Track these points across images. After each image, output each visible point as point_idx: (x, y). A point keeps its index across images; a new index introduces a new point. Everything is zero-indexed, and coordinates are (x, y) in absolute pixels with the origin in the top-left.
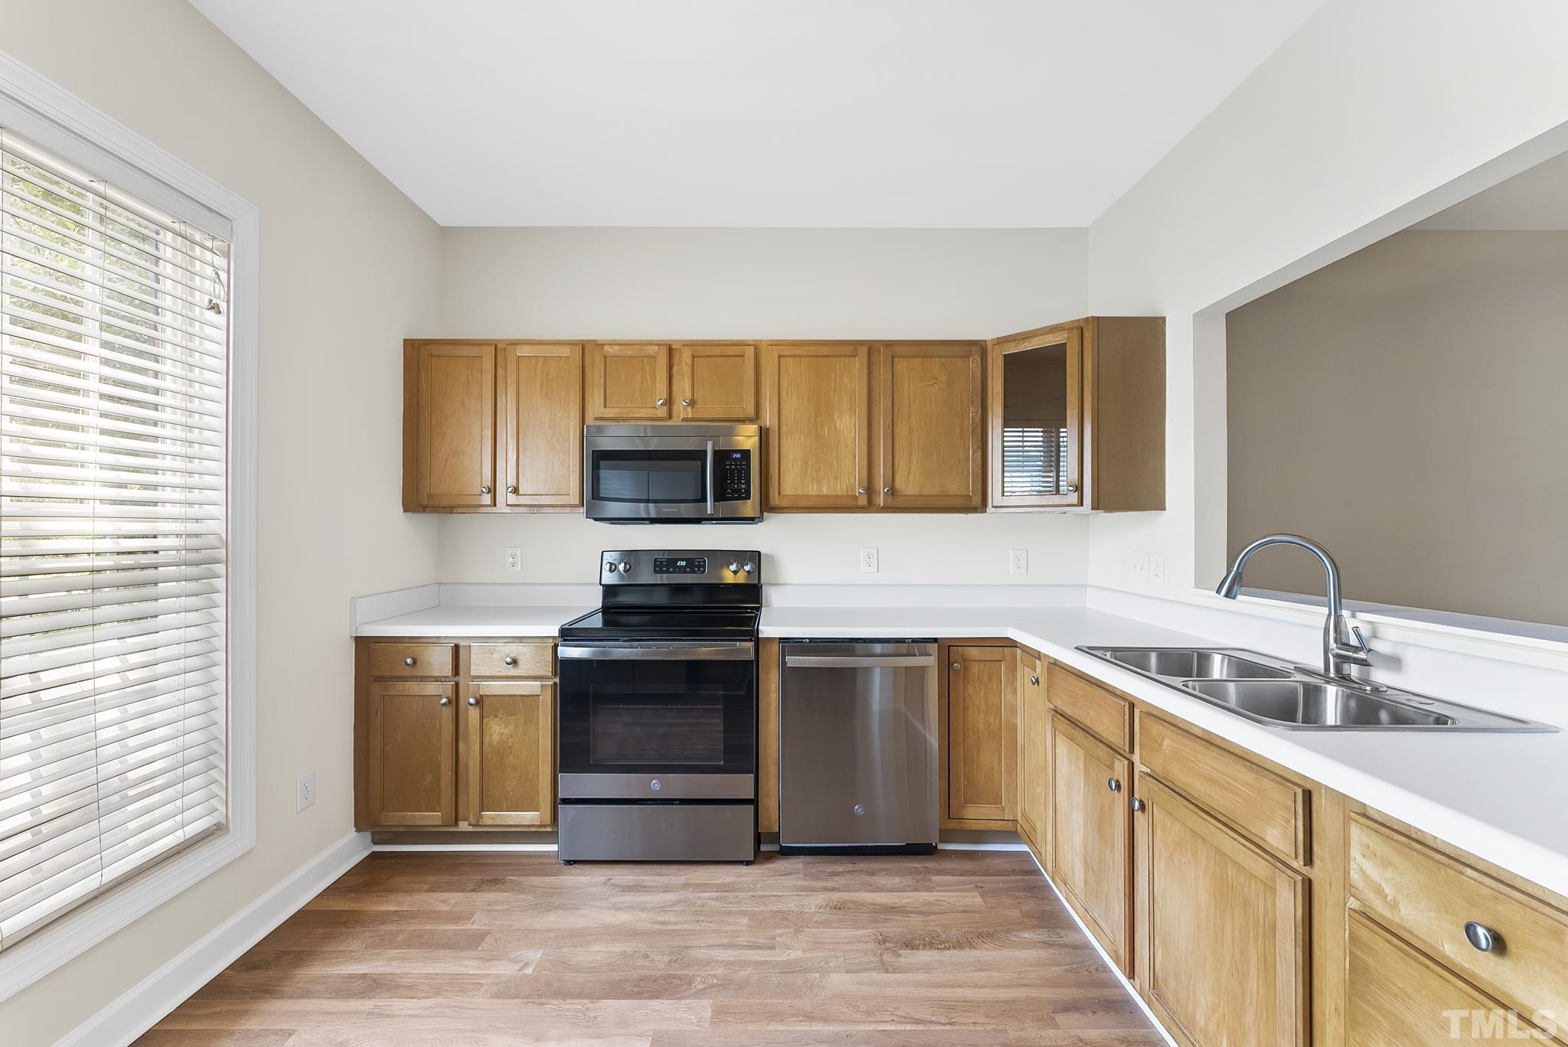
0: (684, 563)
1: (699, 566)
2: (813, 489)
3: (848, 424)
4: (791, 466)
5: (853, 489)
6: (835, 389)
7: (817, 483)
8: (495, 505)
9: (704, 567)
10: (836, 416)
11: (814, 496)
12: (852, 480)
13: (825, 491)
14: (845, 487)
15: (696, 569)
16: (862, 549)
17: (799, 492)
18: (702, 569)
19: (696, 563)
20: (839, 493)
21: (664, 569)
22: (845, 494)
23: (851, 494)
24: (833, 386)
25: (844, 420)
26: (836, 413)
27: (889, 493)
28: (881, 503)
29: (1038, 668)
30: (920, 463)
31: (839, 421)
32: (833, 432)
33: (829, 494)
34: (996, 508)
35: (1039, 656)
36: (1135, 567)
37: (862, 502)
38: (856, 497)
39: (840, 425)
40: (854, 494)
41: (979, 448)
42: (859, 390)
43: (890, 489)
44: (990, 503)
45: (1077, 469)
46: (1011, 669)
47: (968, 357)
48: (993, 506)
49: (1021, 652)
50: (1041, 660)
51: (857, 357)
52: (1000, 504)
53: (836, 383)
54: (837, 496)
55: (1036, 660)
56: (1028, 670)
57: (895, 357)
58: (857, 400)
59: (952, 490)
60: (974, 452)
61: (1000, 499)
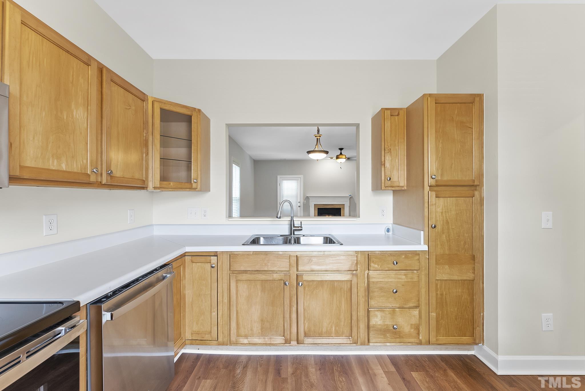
2: (53, 165)
3: (82, 115)
5: (86, 168)
7: (57, 159)
10: (73, 106)
12: (85, 161)
13: (64, 167)
14: (79, 166)
16: (44, 216)
17: (40, 165)
20: (75, 171)
22: (79, 171)
23: (83, 172)
24: (71, 80)
25: (79, 112)
26: (73, 104)
27: (110, 174)
28: (104, 182)
29: (214, 259)
30: (123, 157)
31: (75, 111)
32: (70, 119)
33: (68, 170)
34: (155, 188)
35: (215, 254)
36: (191, 214)
37: (93, 179)
38: (89, 176)
39: (76, 115)
40: (86, 173)
41: (147, 154)
42: (90, 93)
43: (111, 172)
44: (151, 185)
45: (196, 173)
46: (184, 268)
47: (143, 101)
48: (153, 187)
49: (191, 257)
50: (217, 256)
51: (89, 66)
52: (158, 186)
53: (73, 76)
54: (75, 173)
55: (212, 257)
56: (200, 264)
57: (112, 80)
58: (89, 99)
59: (137, 176)
60: (146, 156)
61: (159, 183)
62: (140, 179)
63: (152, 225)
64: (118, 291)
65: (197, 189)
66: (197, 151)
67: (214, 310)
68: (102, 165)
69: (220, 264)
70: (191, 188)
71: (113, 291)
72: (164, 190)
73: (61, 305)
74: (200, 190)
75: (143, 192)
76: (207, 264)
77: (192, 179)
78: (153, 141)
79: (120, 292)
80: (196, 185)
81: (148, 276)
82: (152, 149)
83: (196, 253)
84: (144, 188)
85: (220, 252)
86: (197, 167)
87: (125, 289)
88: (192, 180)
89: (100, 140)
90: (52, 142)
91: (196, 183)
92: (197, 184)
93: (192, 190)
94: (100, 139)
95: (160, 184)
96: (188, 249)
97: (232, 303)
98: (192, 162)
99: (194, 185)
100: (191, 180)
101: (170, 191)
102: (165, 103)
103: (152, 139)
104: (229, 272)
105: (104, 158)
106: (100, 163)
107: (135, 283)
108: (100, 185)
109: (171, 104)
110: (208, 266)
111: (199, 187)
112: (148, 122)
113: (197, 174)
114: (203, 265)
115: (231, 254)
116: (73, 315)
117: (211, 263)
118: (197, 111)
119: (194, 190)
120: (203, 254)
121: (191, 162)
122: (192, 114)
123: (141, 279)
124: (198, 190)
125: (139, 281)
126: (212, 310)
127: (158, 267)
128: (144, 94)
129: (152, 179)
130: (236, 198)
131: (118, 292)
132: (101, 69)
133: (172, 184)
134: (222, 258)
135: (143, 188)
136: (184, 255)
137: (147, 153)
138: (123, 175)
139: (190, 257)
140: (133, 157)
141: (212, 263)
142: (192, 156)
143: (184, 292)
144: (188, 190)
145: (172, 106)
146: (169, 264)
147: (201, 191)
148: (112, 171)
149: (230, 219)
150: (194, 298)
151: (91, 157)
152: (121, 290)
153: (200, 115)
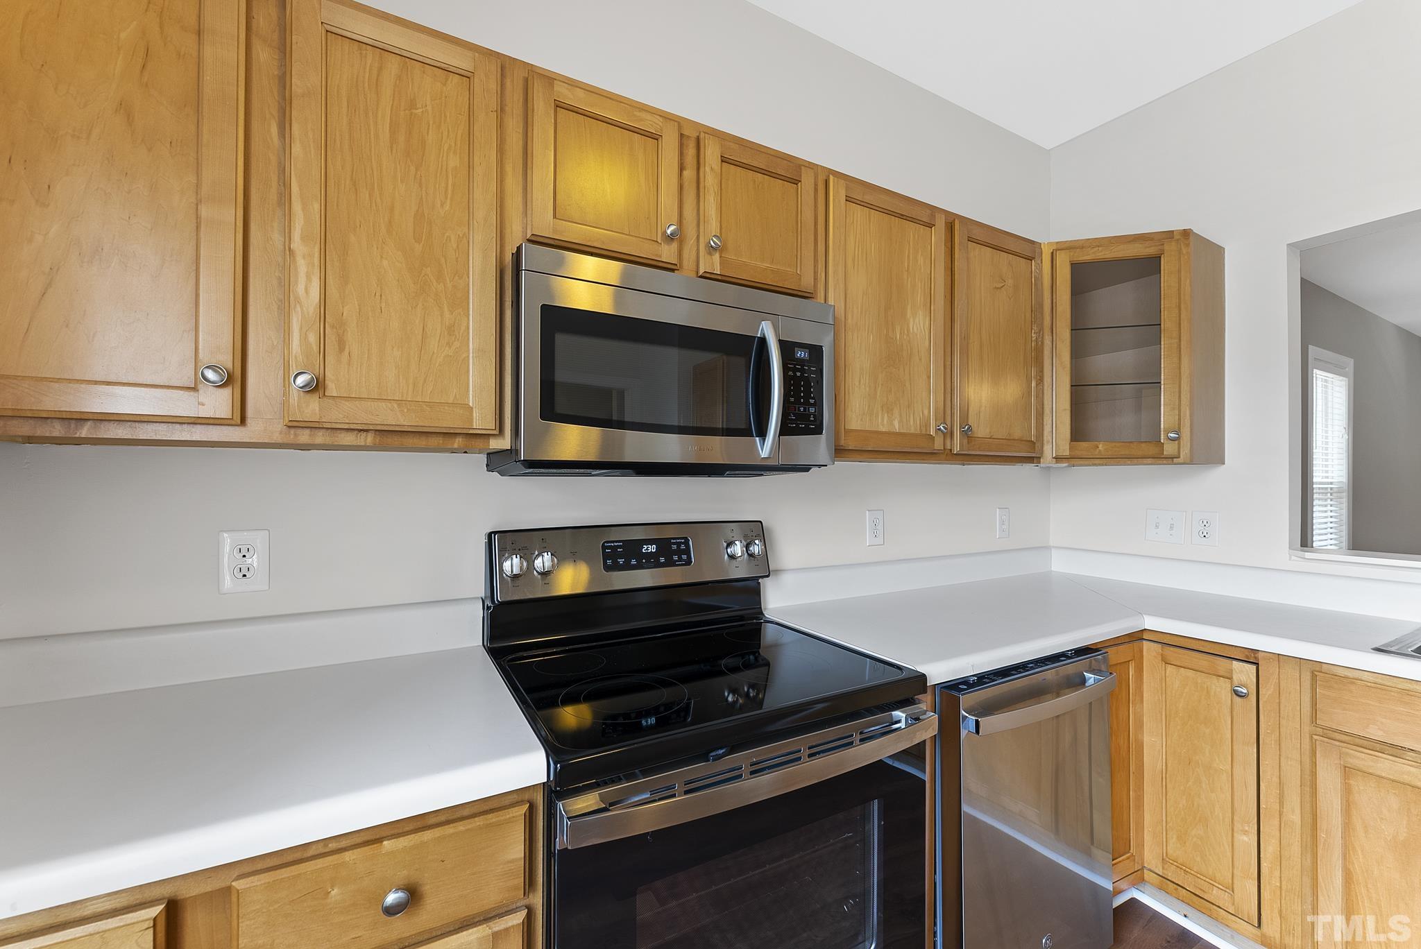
0: (652, 548)
1: (679, 552)
2: (883, 424)
3: (922, 325)
4: (857, 384)
5: (927, 425)
6: (908, 271)
7: (888, 412)
8: (243, 421)
9: (687, 552)
10: (909, 312)
11: (885, 433)
12: (926, 412)
13: (897, 427)
14: (918, 422)
15: (676, 558)
16: (866, 512)
17: (867, 426)
18: (684, 557)
19: (674, 547)
20: (912, 431)
21: (621, 561)
22: (918, 431)
23: (924, 432)
24: (906, 265)
25: (917, 320)
26: (909, 307)
27: (967, 433)
28: (956, 450)
29: (1244, 674)
30: (989, 393)
31: (911, 320)
32: (905, 337)
33: (902, 431)
34: (1058, 459)
35: (1251, 657)
36: (1157, 527)
37: (938, 444)
38: (932, 438)
39: (913, 328)
40: (928, 433)
41: (1040, 380)
42: (934, 278)
43: (968, 428)
44: (1049, 452)
45: (1177, 412)
46: (1140, 670)
47: (1031, 260)
48: (1054, 456)
49: (1160, 645)
50: (1258, 664)
51: (933, 228)
52: (1067, 453)
53: (909, 256)
54: (912, 435)
55: (1234, 662)
56: (1190, 673)
57: (970, 239)
58: (932, 292)
59: (1017, 433)
60: (1037, 385)
61: (1067, 447)
62: (1024, 439)
63: (1048, 548)
64: (988, 678)
65: (1179, 457)
66: (1180, 351)
67: (1247, 828)
68: (952, 415)
69: (1269, 692)
70: (1160, 457)
71: (979, 676)
72: (1082, 462)
73: (900, 672)
74: (1188, 461)
75: (1028, 468)
76: (1218, 679)
77: (1162, 430)
78: (1054, 346)
79: (990, 682)
80: (1176, 447)
81: (1047, 665)
82: (1050, 367)
83: (1176, 638)
84: (1033, 459)
85: (1269, 655)
86: (1177, 397)
87: (1001, 679)
88: (1162, 433)
89: (950, 367)
90: (882, 385)
91: (1177, 442)
92: (1179, 444)
93: (1160, 462)
94: (950, 363)
95: (1071, 448)
96: (1151, 623)
97: (1322, 835)
98: (1162, 383)
99: (1169, 449)
100: (1160, 434)
101: (1100, 465)
102: (1083, 247)
103: (1050, 343)
104: (1307, 728)
105: (957, 401)
106: (950, 412)
107: (1021, 673)
108: (949, 456)
109: (1099, 244)
110: (1221, 689)
111: (1185, 452)
112: (1041, 306)
113: (1179, 415)
114: (1201, 678)
115: (1317, 669)
116: (916, 697)
117: (1230, 678)
118: (1177, 237)
119: (1170, 460)
120: (1203, 646)
121: (1160, 383)
122: (1163, 250)
123: (1032, 668)
124: (1182, 461)
125: (1028, 671)
126: (1238, 826)
127: (1071, 650)
128: (1033, 242)
129: (1050, 438)
130: (1331, 483)
131: (987, 680)
132: (952, 222)
133: (1101, 447)
134: (1276, 676)
135: (1030, 460)
136: (1137, 637)
137: (1038, 377)
138: (990, 433)
139: (1156, 645)
140: (1011, 391)
141: (1236, 682)
142: (1162, 366)
143: (1140, 735)
144: (1149, 461)
145: (1100, 248)
146: (1097, 650)
147: (1191, 463)
148: (970, 426)
149: (1308, 555)
150: (1169, 765)
151: (936, 402)
152: (991, 677)
153: (1187, 245)
